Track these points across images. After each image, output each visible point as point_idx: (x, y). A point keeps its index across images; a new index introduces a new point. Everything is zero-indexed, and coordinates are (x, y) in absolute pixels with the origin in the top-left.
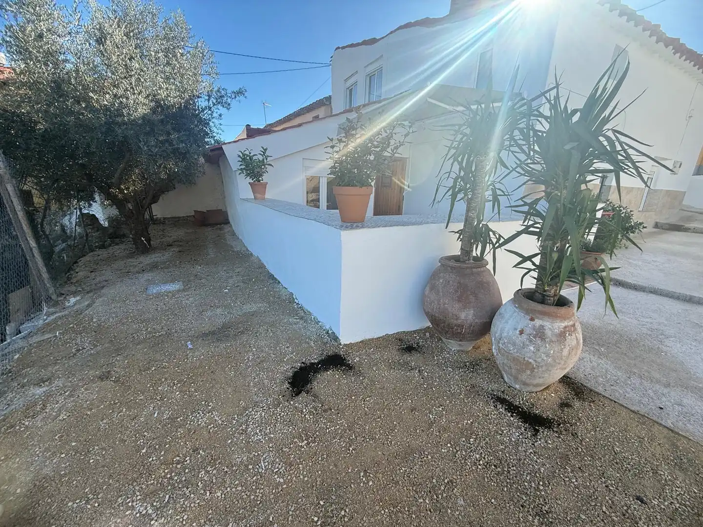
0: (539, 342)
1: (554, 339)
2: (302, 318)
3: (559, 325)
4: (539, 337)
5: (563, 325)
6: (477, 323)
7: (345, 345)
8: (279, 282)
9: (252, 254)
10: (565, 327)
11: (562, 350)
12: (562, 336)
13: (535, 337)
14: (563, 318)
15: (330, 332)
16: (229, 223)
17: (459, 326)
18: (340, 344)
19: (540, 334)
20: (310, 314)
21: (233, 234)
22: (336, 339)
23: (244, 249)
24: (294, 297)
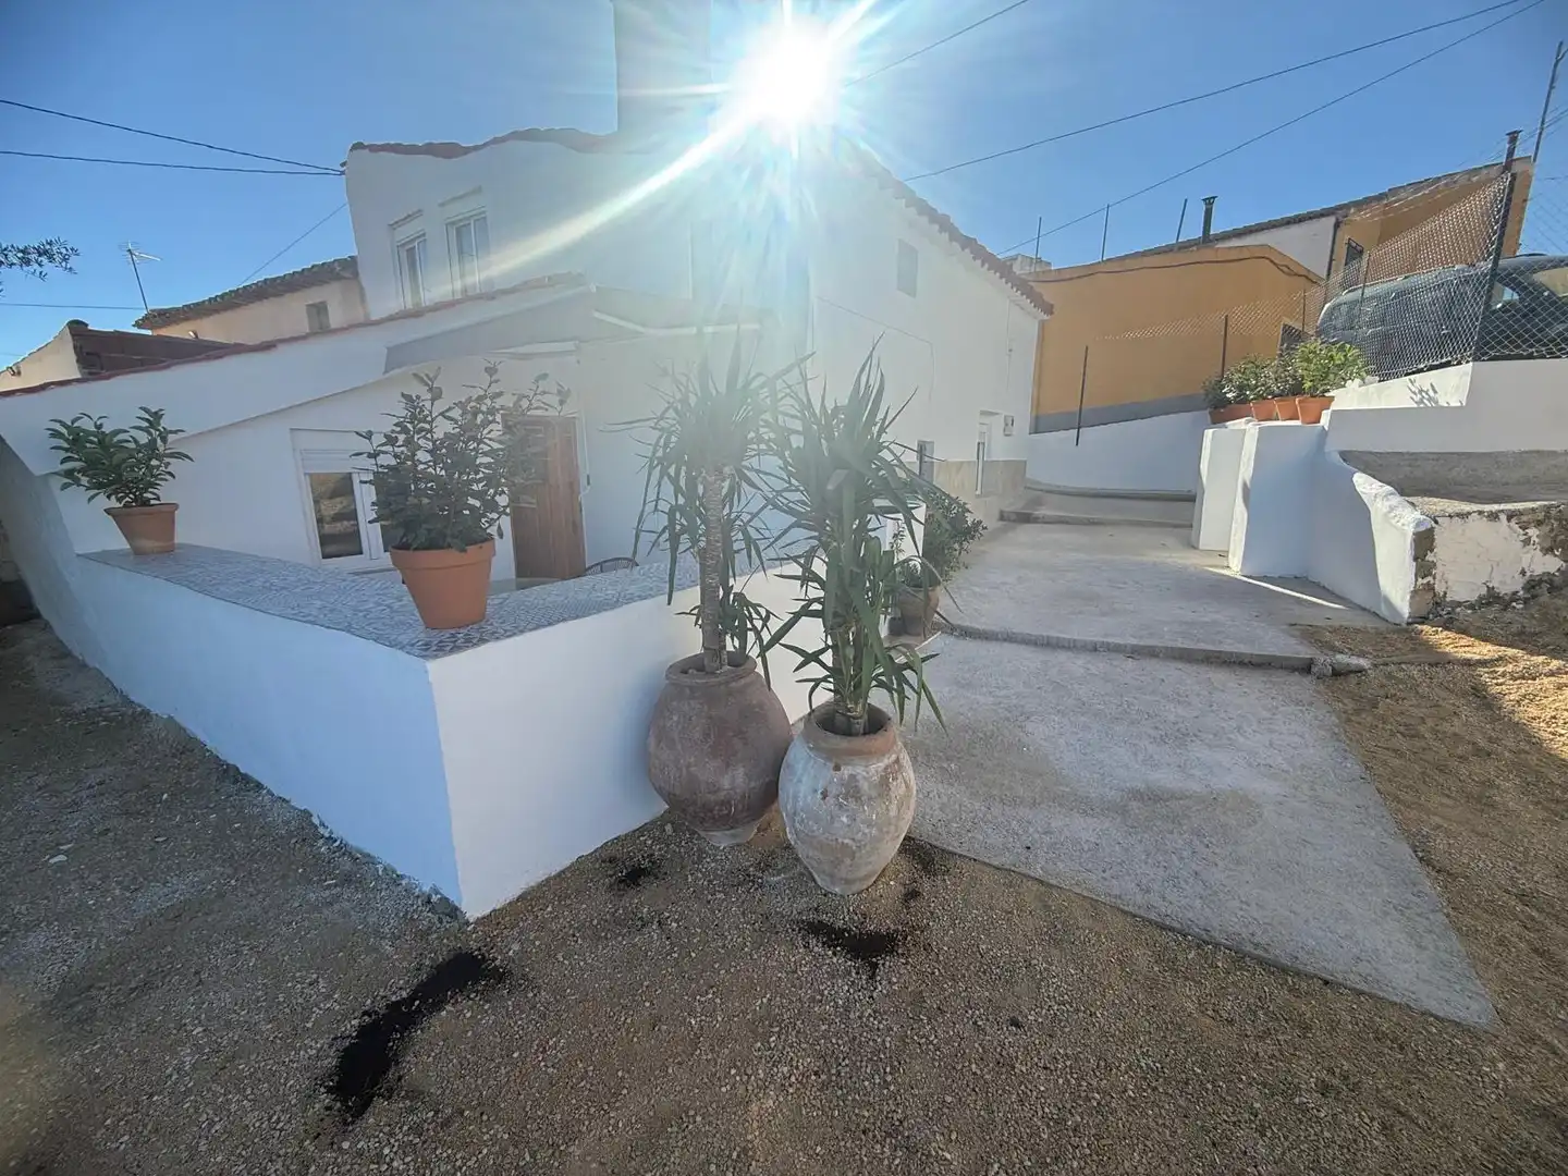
0: (853, 805)
1: (874, 793)
2: (347, 880)
3: (878, 766)
4: (852, 797)
5: (882, 765)
6: (754, 788)
7: (479, 921)
8: (259, 786)
9: (146, 713)
10: (886, 768)
11: (887, 810)
12: (884, 784)
13: (846, 799)
14: (882, 753)
15: (434, 898)
16: (38, 616)
17: (722, 803)
18: (467, 923)
19: (852, 791)
20: (370, 860)
21: (62, 654)
22: (453, 912)
23: (110, 699)
24: (316, 822)
